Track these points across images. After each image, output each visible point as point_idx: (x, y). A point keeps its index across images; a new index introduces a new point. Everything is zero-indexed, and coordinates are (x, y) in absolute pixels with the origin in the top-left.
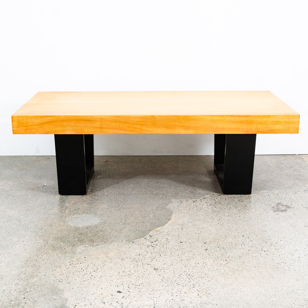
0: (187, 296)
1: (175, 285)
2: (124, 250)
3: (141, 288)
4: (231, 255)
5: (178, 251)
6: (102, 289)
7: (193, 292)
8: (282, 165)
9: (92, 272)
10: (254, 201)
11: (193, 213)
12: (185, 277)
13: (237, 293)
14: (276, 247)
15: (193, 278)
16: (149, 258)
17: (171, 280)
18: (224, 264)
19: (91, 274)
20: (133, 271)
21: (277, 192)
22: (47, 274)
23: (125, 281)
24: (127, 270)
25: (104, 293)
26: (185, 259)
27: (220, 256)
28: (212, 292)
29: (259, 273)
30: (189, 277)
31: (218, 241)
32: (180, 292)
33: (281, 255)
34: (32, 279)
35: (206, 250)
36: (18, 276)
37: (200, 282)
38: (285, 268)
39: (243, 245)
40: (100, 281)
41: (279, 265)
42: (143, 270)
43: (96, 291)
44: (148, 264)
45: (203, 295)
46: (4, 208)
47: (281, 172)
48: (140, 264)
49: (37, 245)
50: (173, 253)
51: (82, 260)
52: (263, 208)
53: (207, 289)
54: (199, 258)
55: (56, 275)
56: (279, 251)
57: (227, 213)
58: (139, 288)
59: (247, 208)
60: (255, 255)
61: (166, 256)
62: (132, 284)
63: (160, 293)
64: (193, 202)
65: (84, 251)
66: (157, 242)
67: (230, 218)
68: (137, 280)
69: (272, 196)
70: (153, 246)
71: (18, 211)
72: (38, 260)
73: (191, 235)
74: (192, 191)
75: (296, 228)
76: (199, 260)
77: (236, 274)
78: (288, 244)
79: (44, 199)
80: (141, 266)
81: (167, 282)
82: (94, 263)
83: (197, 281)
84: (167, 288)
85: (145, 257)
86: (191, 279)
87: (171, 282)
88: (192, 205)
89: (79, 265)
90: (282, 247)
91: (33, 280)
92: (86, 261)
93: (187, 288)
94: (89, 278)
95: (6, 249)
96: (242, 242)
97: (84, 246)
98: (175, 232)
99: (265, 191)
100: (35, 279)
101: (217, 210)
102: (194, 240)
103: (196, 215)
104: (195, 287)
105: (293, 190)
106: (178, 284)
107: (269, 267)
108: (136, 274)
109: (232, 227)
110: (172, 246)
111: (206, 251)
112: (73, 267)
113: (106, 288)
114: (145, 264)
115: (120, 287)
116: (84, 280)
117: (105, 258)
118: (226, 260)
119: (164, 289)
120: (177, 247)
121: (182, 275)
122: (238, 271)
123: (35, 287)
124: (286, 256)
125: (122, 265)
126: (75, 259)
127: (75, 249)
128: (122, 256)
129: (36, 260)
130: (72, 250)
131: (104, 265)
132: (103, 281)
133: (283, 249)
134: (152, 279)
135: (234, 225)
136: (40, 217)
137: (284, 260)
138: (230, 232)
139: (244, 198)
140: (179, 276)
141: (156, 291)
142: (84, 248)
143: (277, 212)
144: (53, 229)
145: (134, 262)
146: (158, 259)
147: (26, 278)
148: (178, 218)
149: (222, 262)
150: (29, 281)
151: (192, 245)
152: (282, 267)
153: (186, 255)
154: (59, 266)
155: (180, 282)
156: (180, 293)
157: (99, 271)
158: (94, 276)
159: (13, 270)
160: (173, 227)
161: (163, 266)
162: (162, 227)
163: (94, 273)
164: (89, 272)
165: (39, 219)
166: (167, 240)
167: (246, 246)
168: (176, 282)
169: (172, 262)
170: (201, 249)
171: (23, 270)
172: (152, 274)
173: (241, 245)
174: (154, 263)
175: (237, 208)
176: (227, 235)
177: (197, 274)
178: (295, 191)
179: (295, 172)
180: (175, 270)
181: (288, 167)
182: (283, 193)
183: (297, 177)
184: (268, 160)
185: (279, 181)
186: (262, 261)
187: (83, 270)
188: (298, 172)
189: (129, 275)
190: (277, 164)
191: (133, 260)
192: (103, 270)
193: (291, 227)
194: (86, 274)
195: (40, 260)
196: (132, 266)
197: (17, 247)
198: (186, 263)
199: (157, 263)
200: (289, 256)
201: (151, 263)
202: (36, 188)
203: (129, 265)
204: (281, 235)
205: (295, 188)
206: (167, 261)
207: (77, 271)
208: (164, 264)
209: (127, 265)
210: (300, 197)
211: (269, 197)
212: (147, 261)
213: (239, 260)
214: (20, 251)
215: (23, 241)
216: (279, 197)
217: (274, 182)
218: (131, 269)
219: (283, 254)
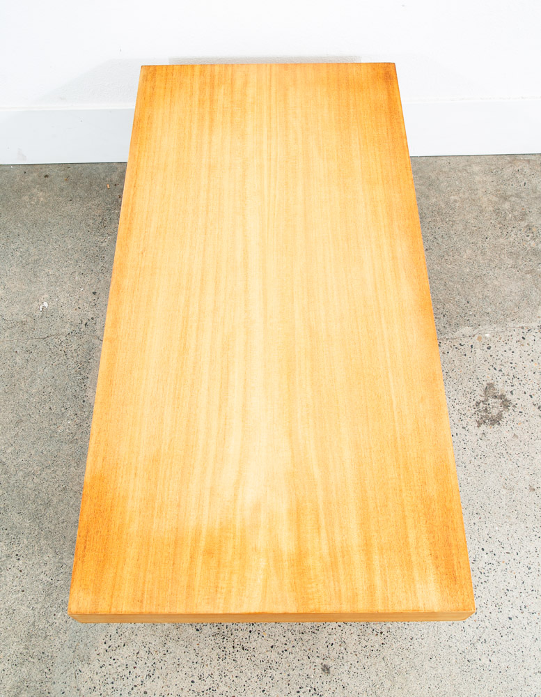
8: (507, 205)
18: (378, 647)
19: (143, 689)
20: (216, 675)
21: (487, 335)
22: (68, 688)
24: (206, 672)
29: (436, 684)
33: (479, 611)
38: (484, 660)
41: (473, 651)
42: (234, 670)
47: (501, 240)
48: (229, 647)
49: (44, 570)
51: (127, 634)
52: (457, 407)
55: (83, 690)
69: (478, 351)
72: (48, 634)
75: (514, 496)
76: (334, 630)
78: (495, 564)
79: (47, 370)
80: (231, 656)
82: (148, 645)
89: (121, 651)
90: (484, 578)
92: (134, 636)
99: (466, 330)
105: (519, 325)
107: (455, 660)
108: (223, 688)
112: (112, 661)
114: (238, 649)
122: (400, 673)
124: (488, 614)
125: (197, 651)
129: (44, 635)
131: (166, 652)
133: (484, 585)
136: (42, 452)
137: (482, 630)
143: (483, 426)
145: (219, 640)
146: (260, 628)
149: (373, 638)
152: (479, 657)
157: (157, 673)
163: (148, 684)
164: (140, 680)
165: (42, 460)
169: (283, 640)
171: (25, 671)
174: (255, 644)
178: (523, 328)
179: (529, 238)
180: (291, 672)
181: (516, 213)
182: (500, 338)
183: (531, 263)
184: (479, 182)
185: (496, 283)
186: (444, 634)
187: (130, 672)
188: (534, 239)
189: (210, 689)
190: (497, 199)
191: (217, 631)
192: (164, 672)
193: (504, 492)
194: (135, 686)
195: (51, 633)
196: (214, 656)
197: (8, 580)
198: (311, 642)
199: (259, 645)
200: (493, 615)
201: (249, 645)
202: (30, 319)
203: (210, 652)
204: (484, 526)
205: (525, 316)
206: (277, 634)
207: (119, 677)
208: (272, 647)
209: (205, 651)
210: (530, 358)
211: (472, 358)
212: (240, 634)
213: (404, 631)
214: (14, 596)
215: (17, 555)
216: (491, 356)
217: (486, 285)
218: (213, 667)
219: (483, 605)
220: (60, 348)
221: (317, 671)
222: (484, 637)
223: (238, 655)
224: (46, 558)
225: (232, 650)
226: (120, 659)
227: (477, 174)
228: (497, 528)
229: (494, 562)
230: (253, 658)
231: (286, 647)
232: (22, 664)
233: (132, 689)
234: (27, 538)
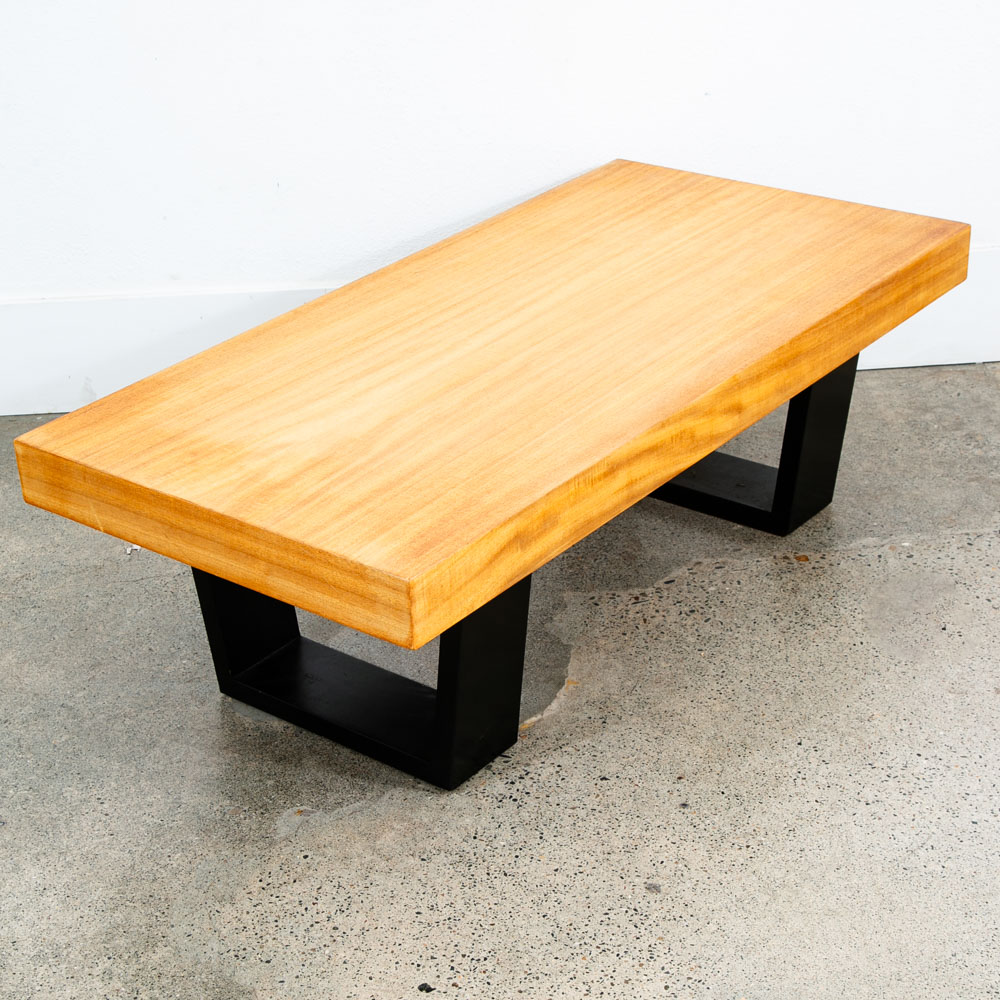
0: (634, 993)
1: (595, 952)
2: (426, 820)
3: (490, 969)
4: (763, 825)
5: (597, 814)
6: (371, 978)
7: (652, 976)
8: (928, 417)
9: (333, 913)
10: (832, 590)
11: (635, 649)
12: (623, 919)
13: (783, 973)
14: (905, 785)
15: (647, 923)
16: (507, 847)
17: (581, 932)
18: (742, 860)
19: (331, 925)
20: (460, 905)
21: (906, 544)
22: (196, 930)
23: (438, 943)
24: (441, 902)
25: (379, 993)
26: (621, 847)
27: (727, 829)
28: (710, 974)
29: (850, 895)
30: (636, 918)
31: (719, 768)
32: (611, 980)
33: (918, 818)
34: (150, 954)
35: (684, 805)
36: (104, 942)
37: (669, 937)
38: (932, 867)
39: (799, 781)
40: (363, 947)
41: (912, 858)
42: (490, 897)
43: (355, 990)
44: (506, 875)
45: (679, 985)
46: (15, 660)
47: (922, 451)
48: (481, 874)
49: (147, 812)
50: (580, 824)
51: (299, 870)
52: (860, 616)
53: (693, 964)
54: (663, 842)
55: (224, 932)
56: (914, 799)
57: (745, 645)
58: (484, 968)
59: (810, 621)
60: (839, 822)
61: (559, 839)
62: (464, 956)
63: (549, 985)
64: (633, 601)
65: (300, 830)
66: (528, 781)
67: (758, 668)
68: (475, 937)
69: (891, 561)
70: (515, 800)
71: (63, 672)
72: (158, 875)
73: (632, 744)
74: (629, 550)
75: (968, 700)
76: (664, 848)
77: (781, 901)
78: (943, 769)
79: (142, 611)
80: (484, 883)
81: (570, 943)
82: (337, 879)
83: (661, 935)
84: (571, 965)
85: (495, 845)
86: (643, 927)
87: (582, 942)
88: (631, 615)
89: (289, 887)
90: (923, 784)
91: (155, 957)
92: (311, 872)
93: (631, 962)
94: (327, 937)
95: (51, 835)
96: (795, 771)
97: (295, 809)
98: (581, 735)
99: (870, 540)
100: (162, 952)
101: (713, 633)
102: (645, 768)
103: (647, 659)
104: (655, 957)
105: (960, 532)
106: (602, 947)
107: (880, 869)
108: (471, 916)
109: (763, 707)
110: (575, 796)
111: (682, 810)
112: (273, 899)
113: (382, 976)
114: (496, 875)
115: (427, 968)
116: (311, 946)
117: (369, 858)
118: (748, 847)
119: (560, 968)
120: (593, 797)
121: (615, 911)
122: (785, 886)
123: (164, 981)
124: (935, 820)
125: (424, 881)
126: (274, 867)
127: (268, 822)
128: (420, 845)
129: (152, 877)
130: (260, 829)
131: (368, 885)
132: (372, 948)
133: (924, 790)
134: (522, 933)
135: (771, 697)
136: (138, 693)
137: (926, 837)
138: (759, 727)
139: (800, 575)
140: (604, 918)
141: (538, 978)
142: (298, 819)
144: (187, 743)
145: (462, 868)
146: (534, 852)
147: (133, 951)
148: (590, 675)
149: (735, 852)
150: (142, 959)
151: (639, 790)
152: (923, 864)
153: (620, 833)
154: (227, 897)
155: (609, 942)
156: (612, 984)
157: (354, 907)
158: (342, 929)
159: (85, 919)
160: (576, 714)
161: (552, 878)
162: (539, 717)
163: (339, 919)
164: (324, 916)
165: (139, 701)
166: (558, 769)
167: (810, 783)
168: (599, 941)
169: (578, 862)
170: (667, 804)
171: (119, 916)
172: (521, 914)
173: (791, 780)
174: (525, 869)
175: (778, 620)
176: (749, 741)
177: (658, 906)
178: (967, 534)
179: (970, 447)
180: (592, 894)
181: (946, 424)
182: (930, 546)
183: (977, 471)
184: (879, 396)
185: (916, 492)
186: (859, 843)
187: (306, 909)
188: (981, 448)
189: (449, 919)
190: (910, 412)
191: (457, 858)
192: (367, 905)
193: (951, 696)
194: (317, 923)
195: (164, 875)
196: (455, 883)
197: (84, 824)
198: (624, 863)
199: (532, 869)
200: (944, 821)
201: (515, 870)
202: (109, 563)
203: (448, 881)
204: (918, 732)
205: (970, 523)
206: (565, 856)
207: (288, 914)
208: (556, 870)
209: (439, 880)
210: (983, 563)
211: (880, 568)
212: (500, 860)
213: (788, 843)
214: (96, 841)
215: (99, 799)
216: (915, 564)
217: (900, 495)
218: (453, 896)
219: (925, 810)
220: (165, 589)
221: (637, 890)
222: (930, 843)
223: (496, 882)
224: (149, 799)
225: (485, 877)
226: (288, 895)
227: (873, 389)
228: (942, 733)
229: (940, 767)
230: (523, 884)
231: (581, 869)
232: (113, 910)
233: (312, 926)
234: (116, 781)
